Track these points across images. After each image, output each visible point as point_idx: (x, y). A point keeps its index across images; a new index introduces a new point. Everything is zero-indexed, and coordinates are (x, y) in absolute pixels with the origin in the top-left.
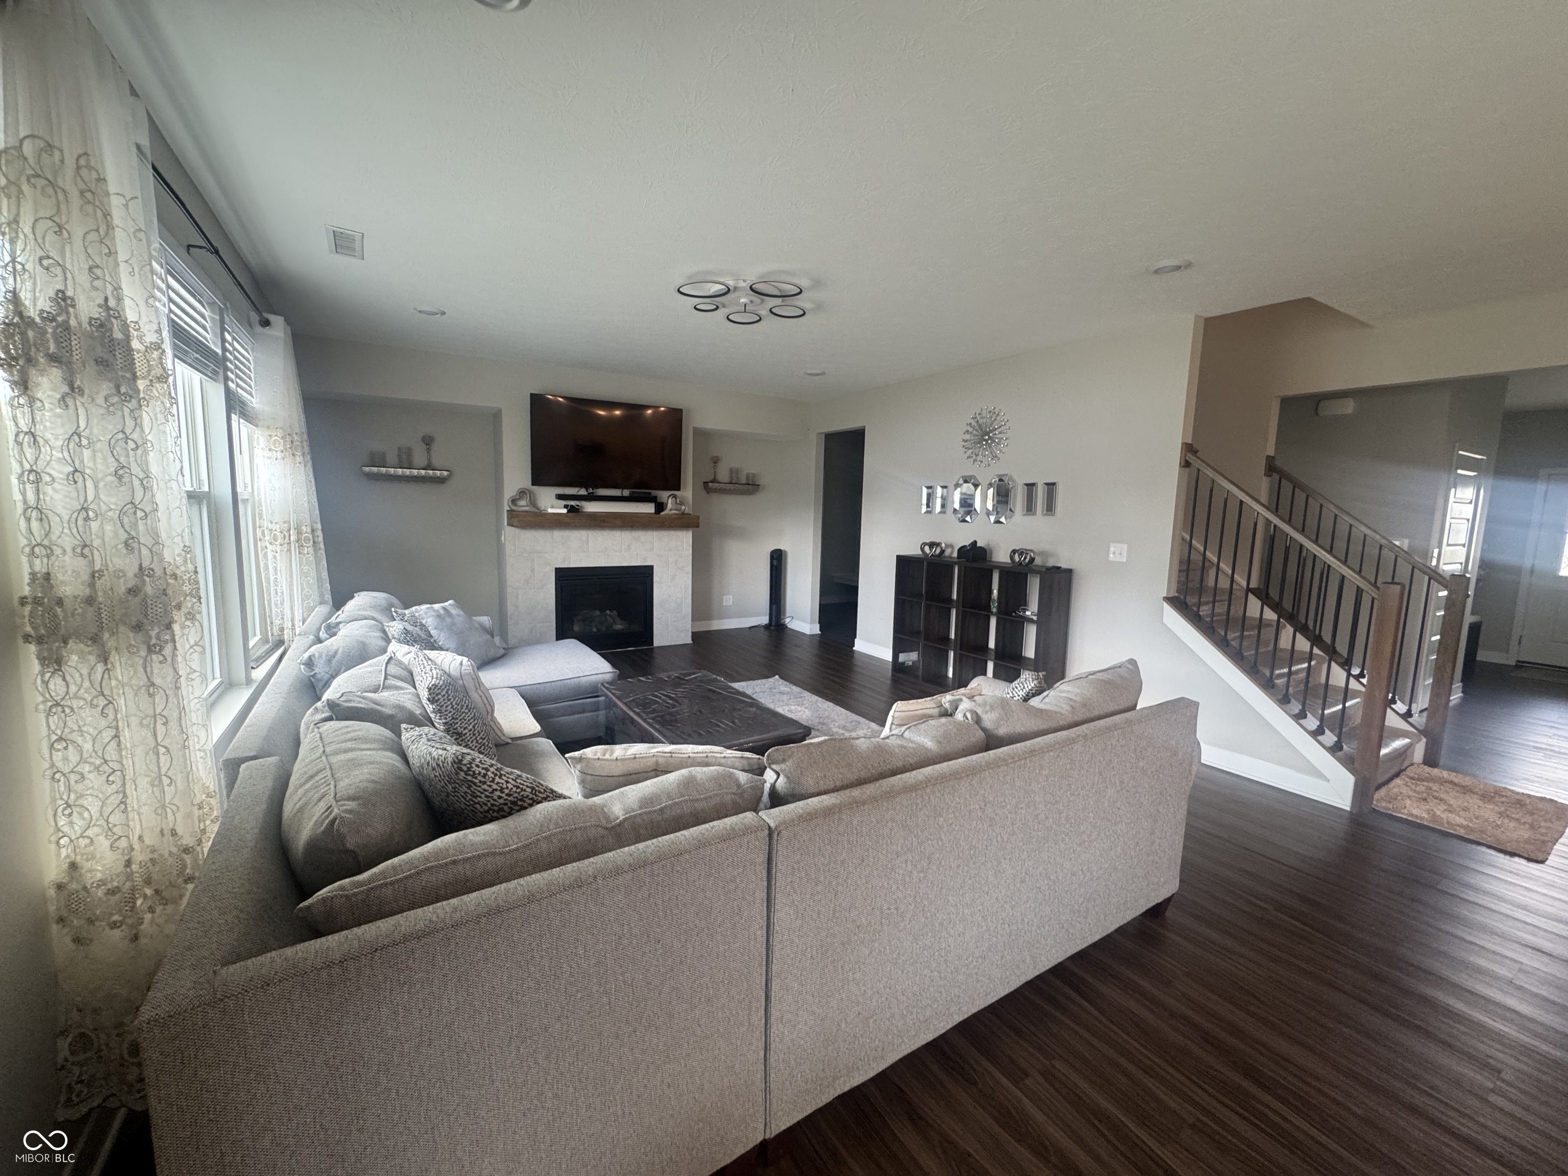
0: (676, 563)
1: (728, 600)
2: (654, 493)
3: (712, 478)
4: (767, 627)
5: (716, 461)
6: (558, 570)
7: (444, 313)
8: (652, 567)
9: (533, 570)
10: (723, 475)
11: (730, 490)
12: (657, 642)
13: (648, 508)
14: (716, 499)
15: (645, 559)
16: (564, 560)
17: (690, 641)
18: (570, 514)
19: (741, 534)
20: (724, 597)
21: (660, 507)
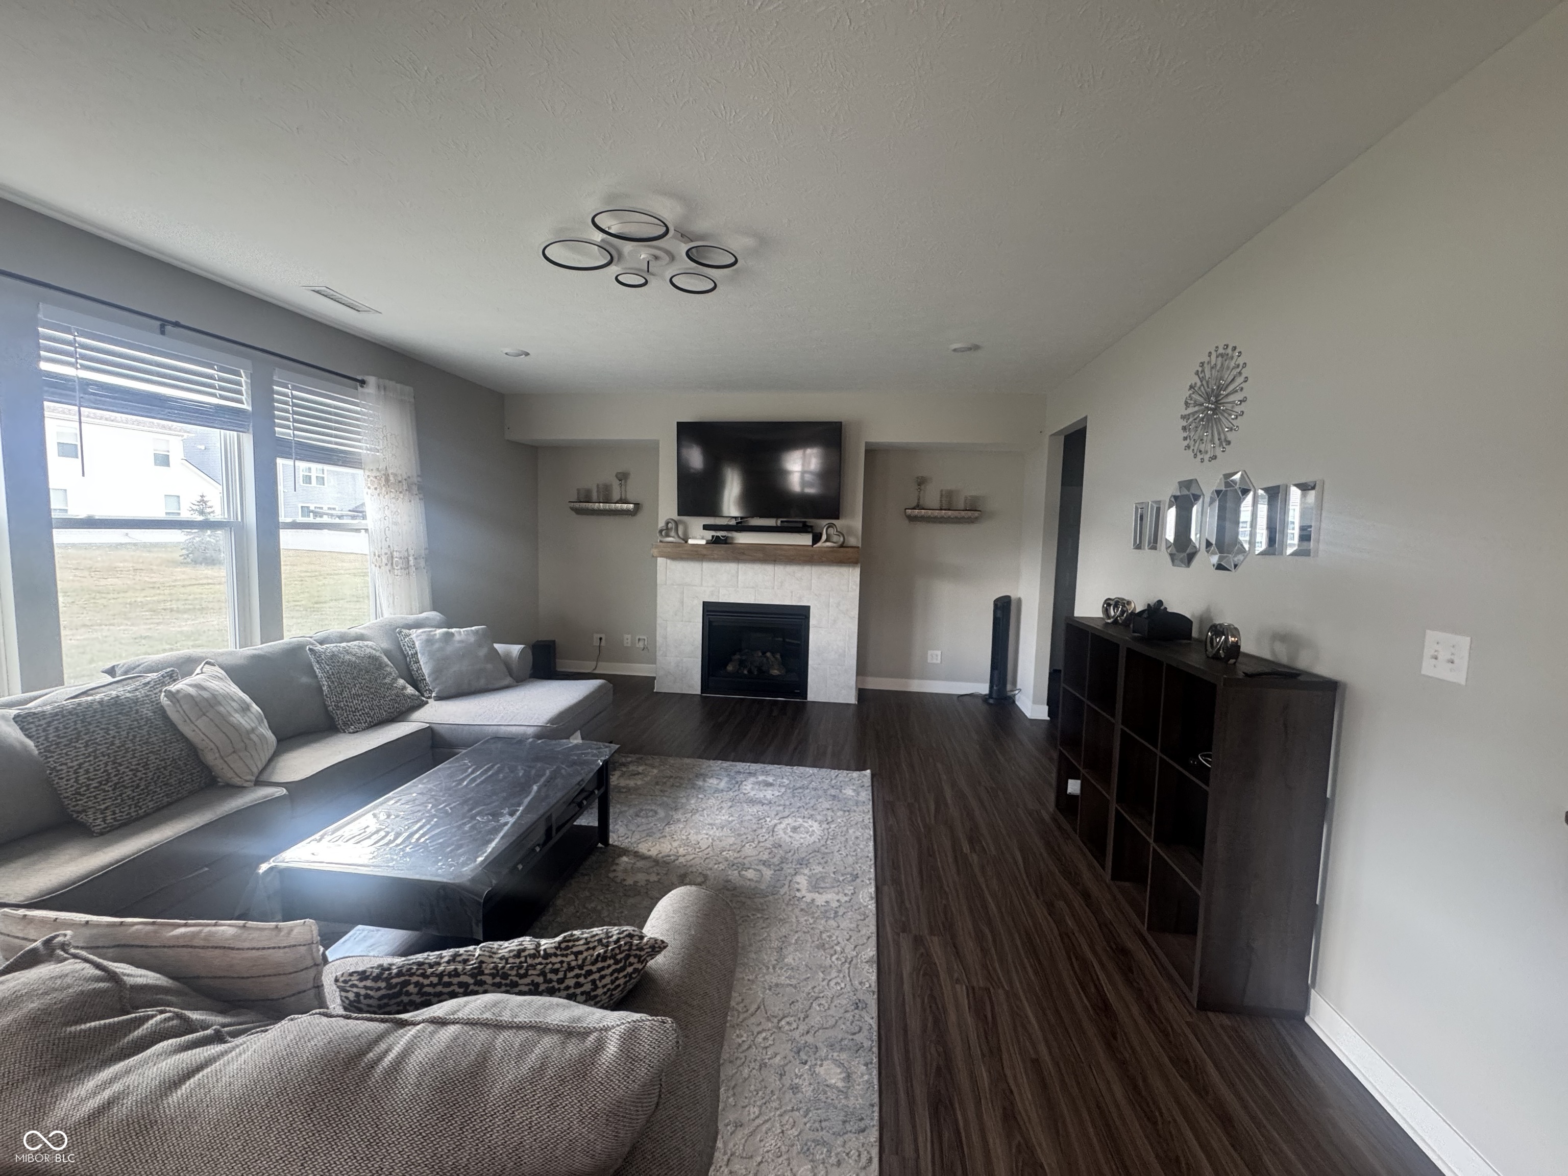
0: (838, 604)
1: (935, 657)
2: (812, 522)
3: (914, 504)
4: (985, 699)
5: (921, 482)
6: (706, 605)
7: (527, 354)
8: (808, 608)
9: (682, 603)
10: (932, 497)
11: (936, 518)
12: (811, 697)
13: (805, 540)
14: (922, 530)
15: (800, 598)
16: (712, 593)
17: (852, 699)
18: (709, 546)
19: (956, 574)
20: (930, 652)
21: (817, 538)
